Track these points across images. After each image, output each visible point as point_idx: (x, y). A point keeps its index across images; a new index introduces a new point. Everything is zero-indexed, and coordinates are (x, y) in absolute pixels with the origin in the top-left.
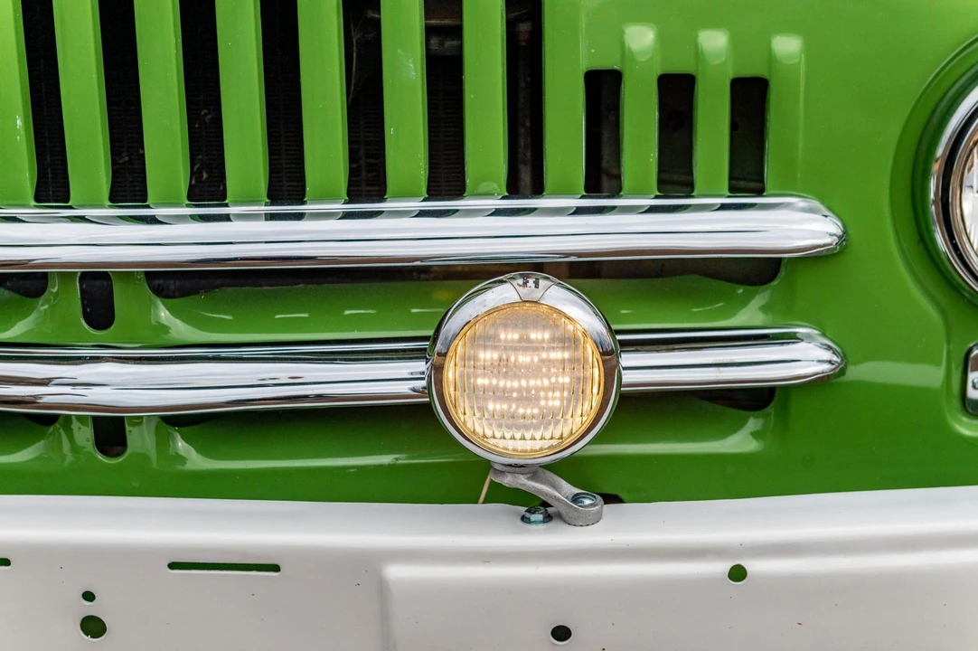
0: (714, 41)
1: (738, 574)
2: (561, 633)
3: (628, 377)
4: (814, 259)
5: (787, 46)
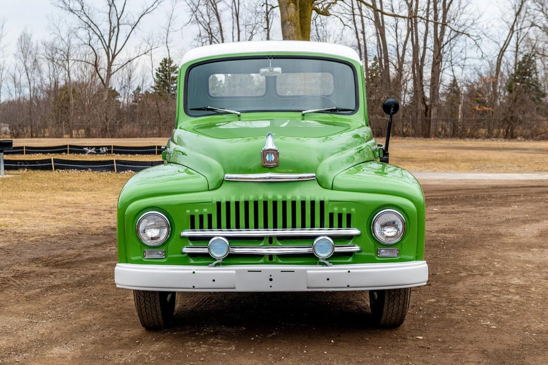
0: (344, 209)
1: (349, 272)
2: (328, 279)
3: (335, 250)
4: (358, 236)
5: (353, 210)
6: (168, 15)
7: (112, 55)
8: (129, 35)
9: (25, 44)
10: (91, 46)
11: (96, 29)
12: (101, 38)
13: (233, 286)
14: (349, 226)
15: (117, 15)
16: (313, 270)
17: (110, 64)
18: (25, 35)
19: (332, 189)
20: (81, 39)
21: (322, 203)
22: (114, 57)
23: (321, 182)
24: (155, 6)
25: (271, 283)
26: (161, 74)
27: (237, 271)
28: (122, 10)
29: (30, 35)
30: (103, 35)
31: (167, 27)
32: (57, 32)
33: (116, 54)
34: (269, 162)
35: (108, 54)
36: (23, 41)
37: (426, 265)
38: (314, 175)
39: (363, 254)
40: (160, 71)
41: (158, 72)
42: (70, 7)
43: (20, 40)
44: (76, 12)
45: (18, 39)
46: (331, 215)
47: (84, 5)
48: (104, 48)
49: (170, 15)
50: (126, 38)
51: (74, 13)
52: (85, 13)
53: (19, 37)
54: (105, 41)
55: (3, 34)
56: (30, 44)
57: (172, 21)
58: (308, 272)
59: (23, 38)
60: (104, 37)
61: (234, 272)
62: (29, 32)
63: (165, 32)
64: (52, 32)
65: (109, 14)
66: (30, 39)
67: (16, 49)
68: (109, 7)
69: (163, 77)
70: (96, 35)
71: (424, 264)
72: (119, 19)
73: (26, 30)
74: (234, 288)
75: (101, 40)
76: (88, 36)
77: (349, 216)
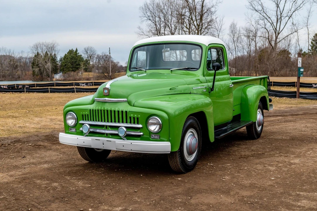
0: (136, 115)
1: (131, 143)
2: (123, 146)
4: (142, 128)
5: (139, 116)
6: (308, 11)
7: (278, 33)
8: (287, 22)
9: (233, 28)
10: (266, 29)
11: (269, 19)
12: (272, 24)
13: (90, 145)
14: (138, 123)
15: (280, 12)
16: (118, 141)
17: (277, 38)
18: (233, 24)
19: (133, 106)
20: (260, 25)
21: (126, 112)
22: (279, 34)
23: (129, 103)
24: (301, 6)
25: (103, 146)
26: (314, 42)
27: (92, 139)
28: (283, 9)
29: (236, 24)
30: (273, 22)
31: (307, 17)
32: (250, 22)
33: (279, 32)
34: (105, 93)
35: (275, 33)
36: (232, 27)
37: (170, 144)
38: (126, 99)
39: (144, 136)
40: (313, 41)
41: (312, 41)
42: (256, 8)
43: (231, 27)
44: (259, 12)
45: (230, 26)
46: (130, 117)
47: (264, 7)
48: (274, 29)
49: (309, 10)
50: (285, 24)
51: (258, 12)
52: (264, 12)
53: (230, 25)
54: (274, 26)
55: (223, 24)
56: (236, 28)
57: (310, 13)
58: (116, 142)
59: (232, 25)
60: (274, 24)
61: (91, 139)
62: (235, 22)
63: (306, 20)
64: (247, 22)
65: (277, 11)
66: (236, 26)
67: (229, 31)
68: (277, 8)
69: (315, 44)
70: (269, 23)
71: (169, 143)
72: (281, 14)
73: (234, 21)
74: (91, 146)
75: (272, 25)
76: (264, 24)
77: (138, 118)
